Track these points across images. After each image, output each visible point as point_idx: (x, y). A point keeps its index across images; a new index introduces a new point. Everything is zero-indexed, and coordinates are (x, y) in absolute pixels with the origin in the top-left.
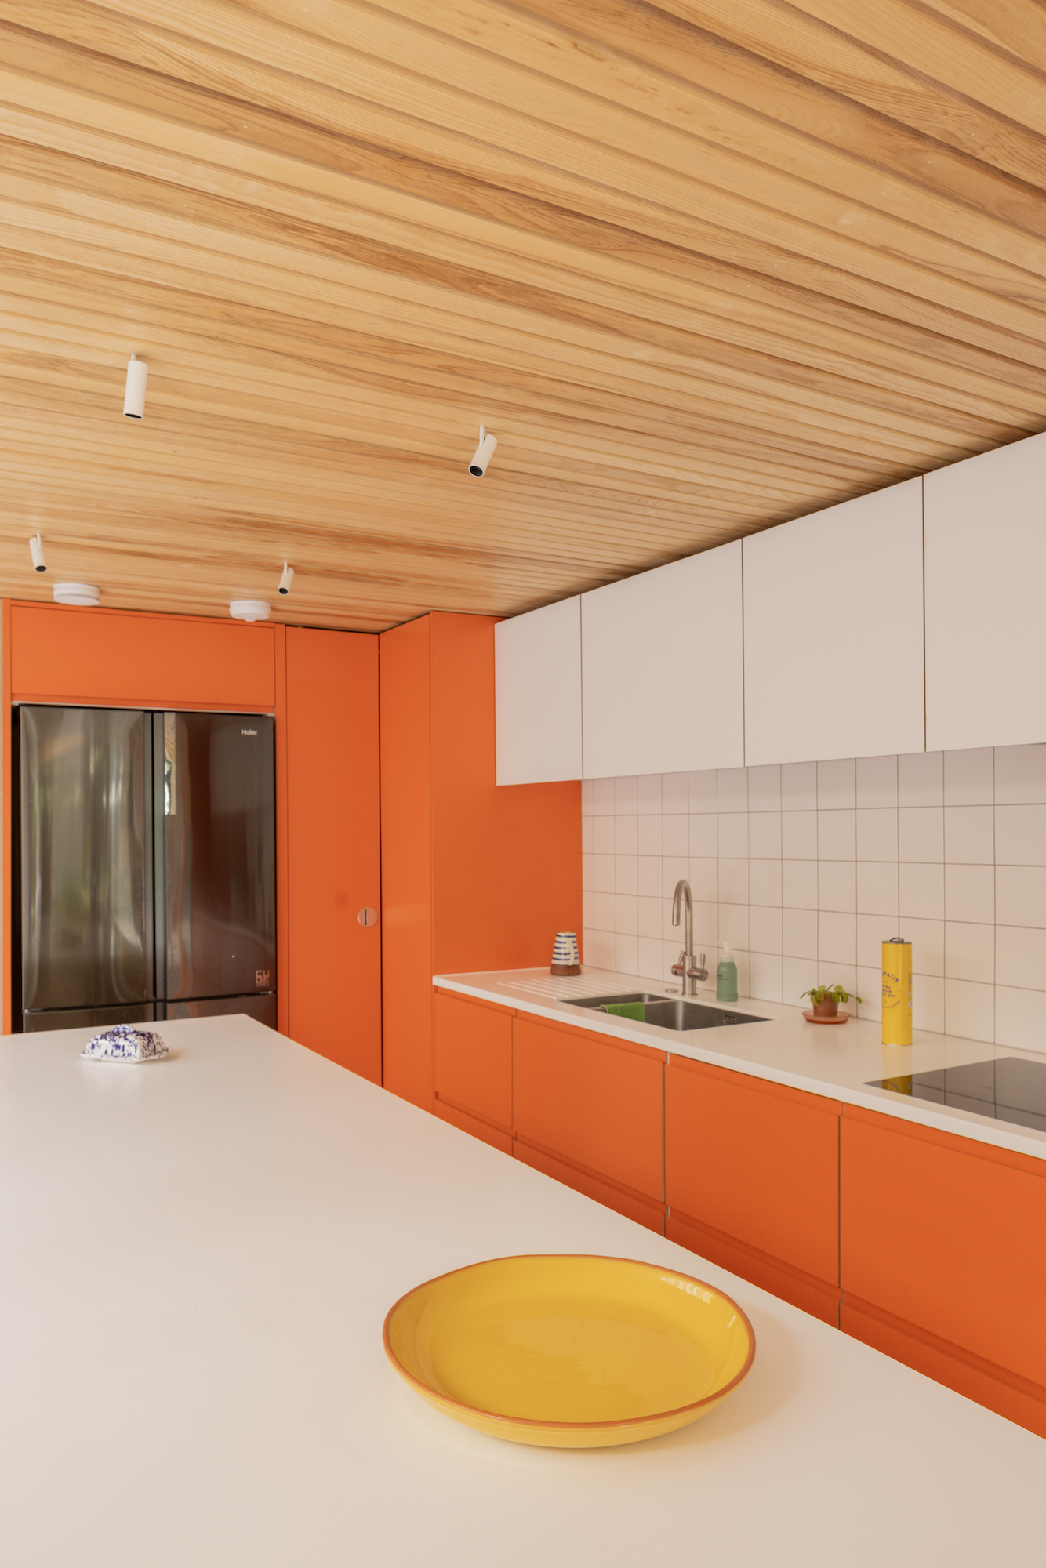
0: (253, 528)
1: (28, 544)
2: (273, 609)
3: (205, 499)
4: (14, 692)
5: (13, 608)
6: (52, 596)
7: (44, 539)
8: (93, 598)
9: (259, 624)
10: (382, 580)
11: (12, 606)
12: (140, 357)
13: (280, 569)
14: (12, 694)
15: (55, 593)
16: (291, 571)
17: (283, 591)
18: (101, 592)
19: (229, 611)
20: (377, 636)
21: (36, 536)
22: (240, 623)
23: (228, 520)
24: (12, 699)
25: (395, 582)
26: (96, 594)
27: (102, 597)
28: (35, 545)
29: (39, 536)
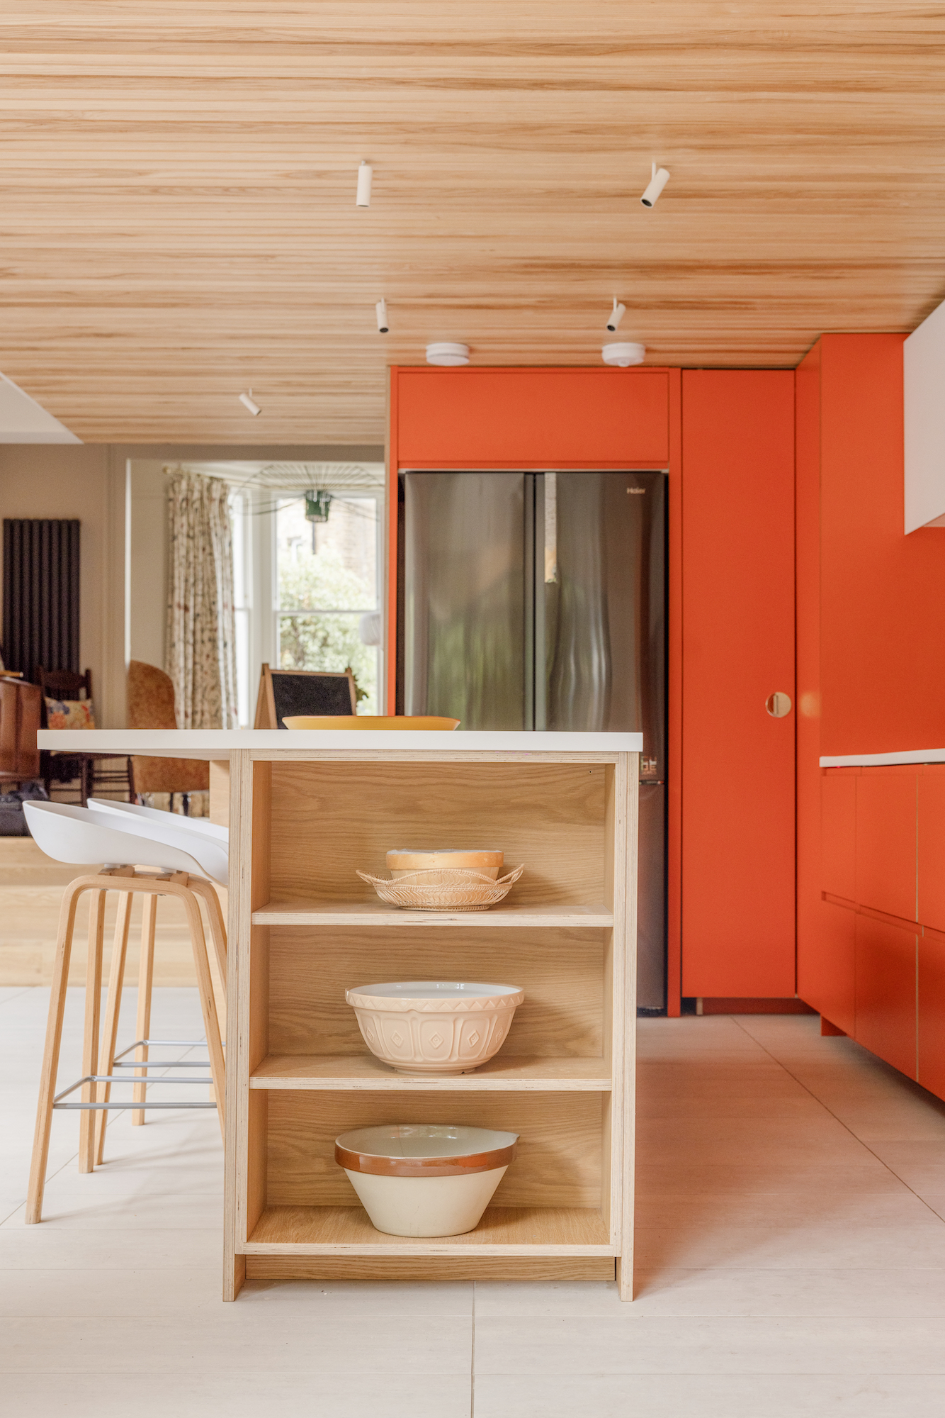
0: (553, 270)
1: (375, 309)
2: (648, 351)
3: (492, 250)
4: (400, 459)
5: (400, 375)
6: (425, 359)
7: (388, 303)
8: (461, 356)
9: (633, 369)
10: (729, 306)
11: (399, 373)
12: (368, 162)
13: (609, 307)
14: (398, 462)
15: (428, 354)
16: (622, 307)
17: (611, 328)
18: (471, 350)
19: (601, 356)
20: (793, 372)
21: (380, 301)
22: (613, 370)
23: (526, 266)
24: (398, 467)
25: (743, 306)
26: (466, 353)
27: (473, 356)
28: (380, 308)
29: (383, 300)
